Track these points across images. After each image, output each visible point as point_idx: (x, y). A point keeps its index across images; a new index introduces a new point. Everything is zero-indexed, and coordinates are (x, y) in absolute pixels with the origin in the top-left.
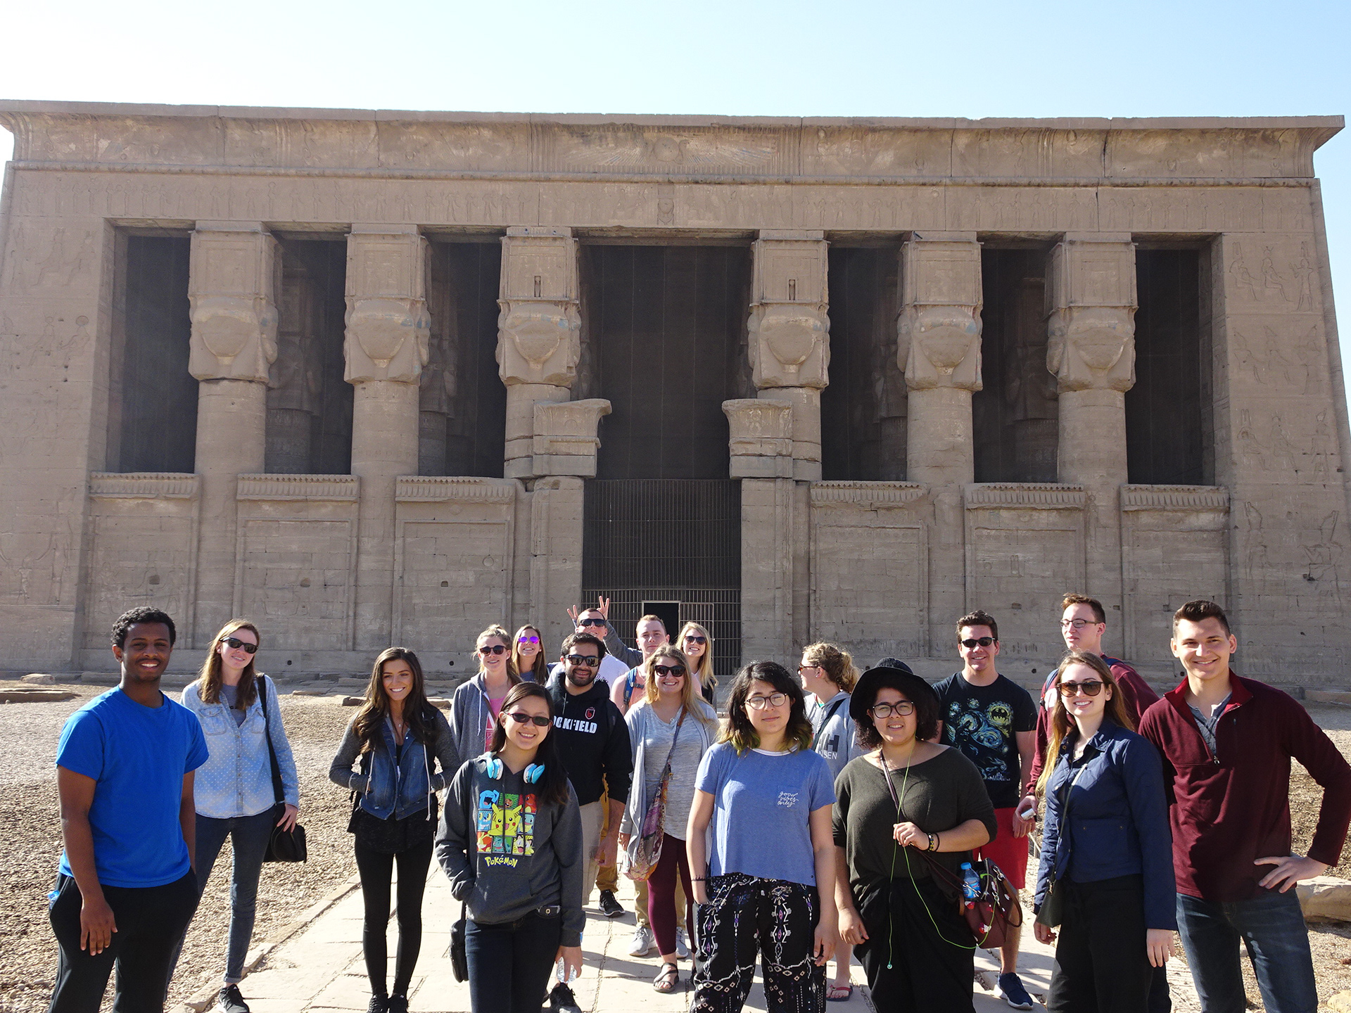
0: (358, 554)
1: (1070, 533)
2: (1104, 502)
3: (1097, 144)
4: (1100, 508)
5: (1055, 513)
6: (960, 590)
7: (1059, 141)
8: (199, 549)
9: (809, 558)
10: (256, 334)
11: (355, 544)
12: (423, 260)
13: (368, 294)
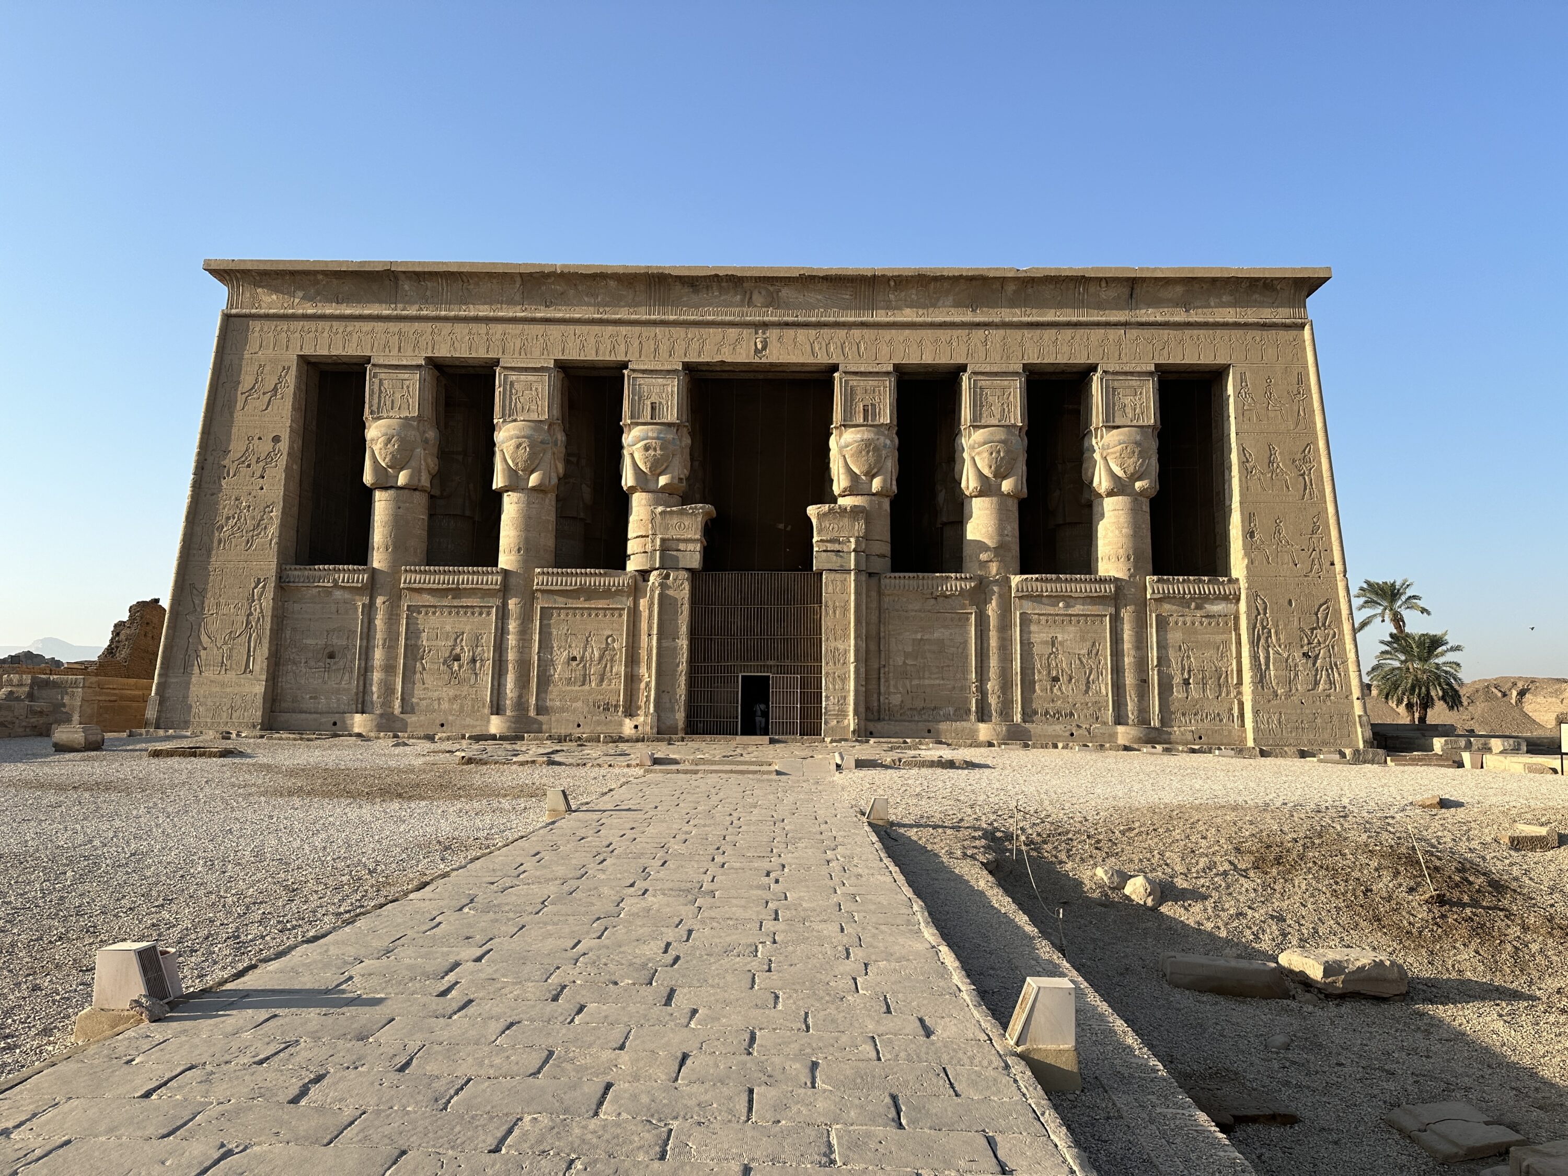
1: (1103, 617)
3: (1126, 291)
4: (1128, 596)
5: (1088, 601)
7: (1092, 289)
10: (419, 451)
11: (500, 626)
12: (560, 389)
13: (513, 417)
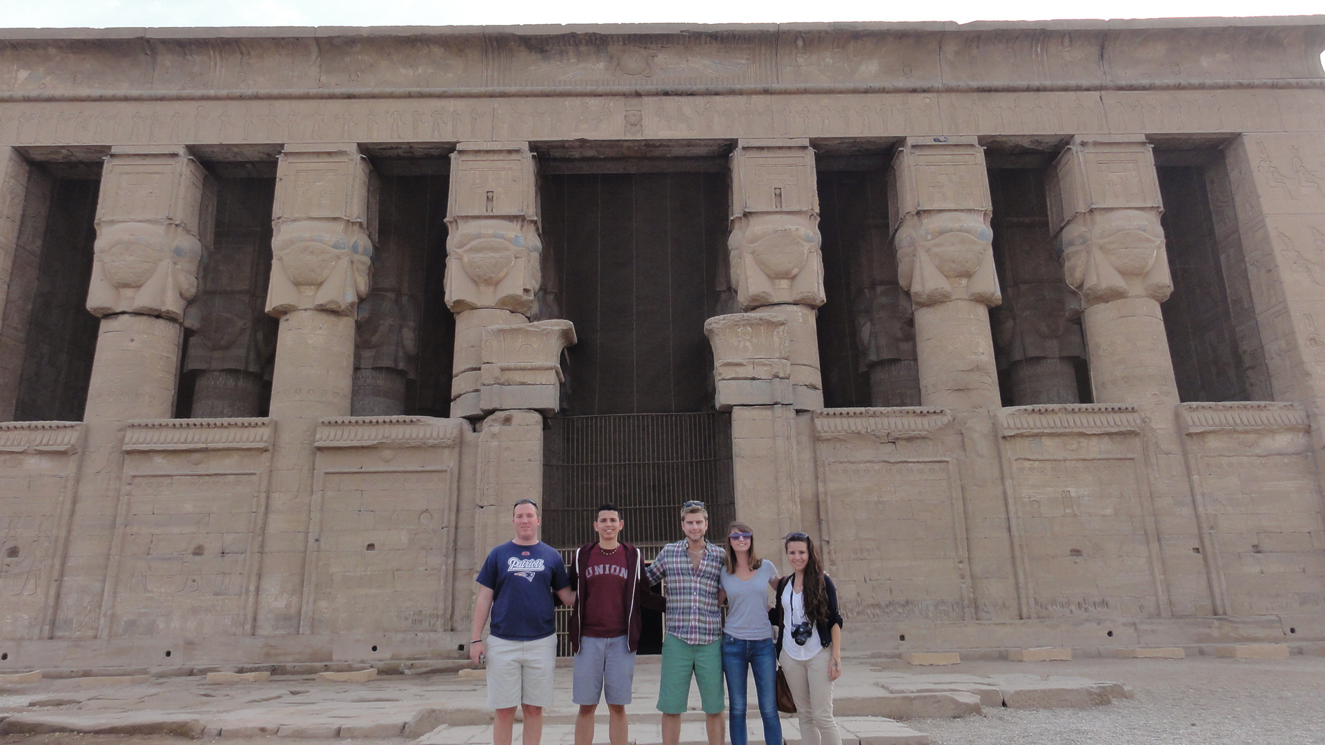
0: (266, 513)
1: (1127, 462)
2: (1162, 424)
3: (1095, 50)
4: (1158, 431)
5: (1106, 439)
6: (1006, 535)
7: (1054, 47)
8: (73, 513)
9: (818, 503)
10: (166, 264)
11: (263, 501)
12: (365, 183)
13: (297, 215)
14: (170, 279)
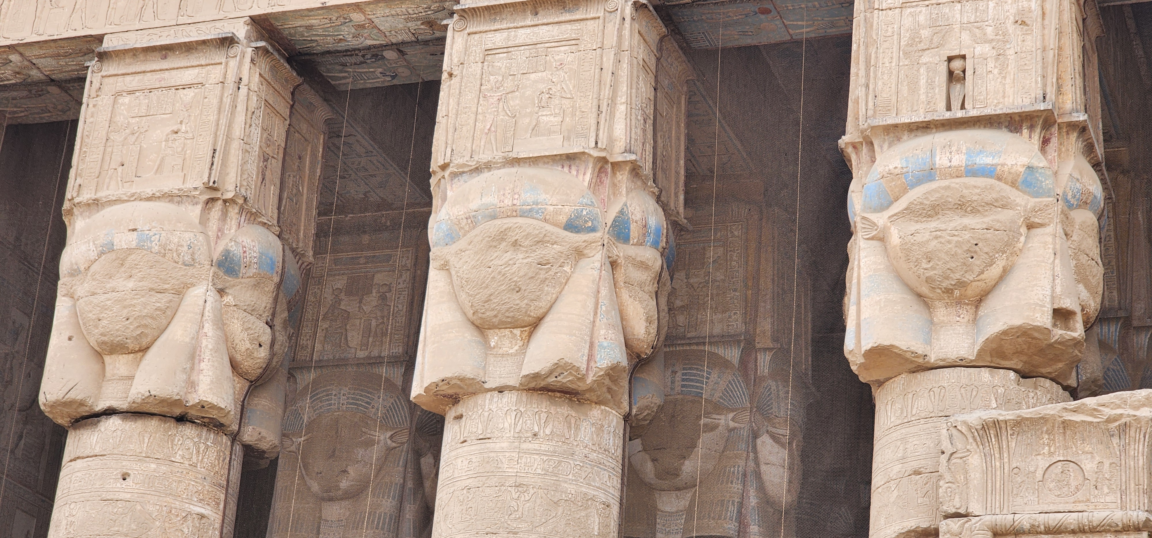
12: (645, 66)
13: (484, 157)
14: (208, 328)
